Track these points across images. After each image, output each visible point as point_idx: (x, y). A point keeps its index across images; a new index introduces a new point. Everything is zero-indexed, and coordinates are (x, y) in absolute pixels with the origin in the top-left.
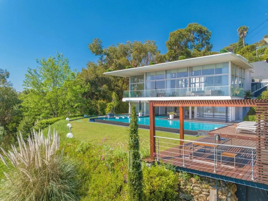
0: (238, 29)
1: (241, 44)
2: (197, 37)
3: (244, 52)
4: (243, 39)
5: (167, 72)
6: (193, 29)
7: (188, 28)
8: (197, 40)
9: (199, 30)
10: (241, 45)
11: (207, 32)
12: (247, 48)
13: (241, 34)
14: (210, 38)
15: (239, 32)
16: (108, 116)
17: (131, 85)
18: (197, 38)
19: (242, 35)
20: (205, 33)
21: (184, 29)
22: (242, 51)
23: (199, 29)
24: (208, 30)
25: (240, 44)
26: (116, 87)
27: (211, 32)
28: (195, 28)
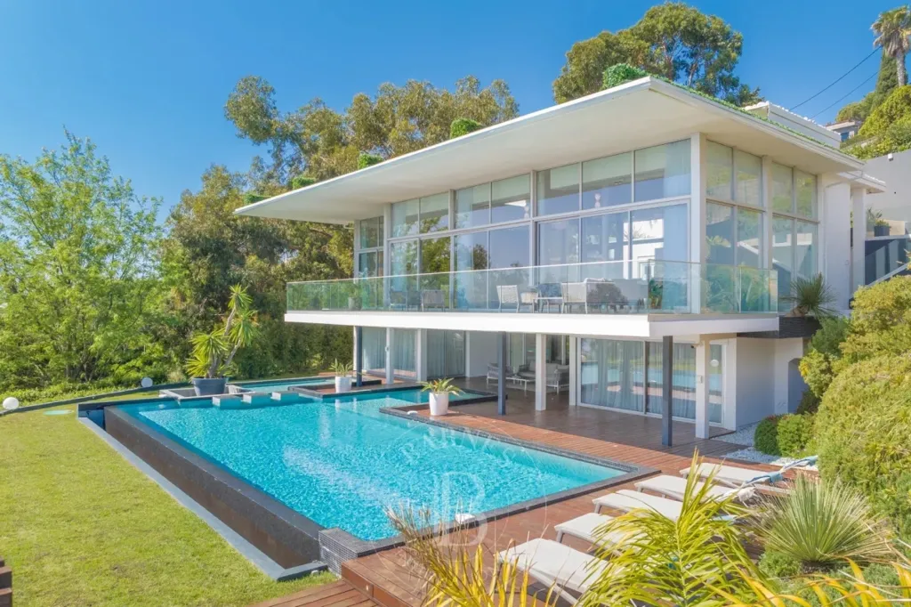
0: (877, 22)
1: (889, 82)
2: (689, 61)
3: (894, 111)
4: (898, 62)
5: (460, 196)
6: (660, 27)
7: (642, 23)
8: (686, 71)
9: (685, 28)
10: (889, 88)
11: (727, 36)
12: (904, 93)
13: (887, 41)
14: (735, 61)
15: (879, 33)
16: (197, 389)
17: (360, 255)
18: (687, 65)
19: (893, 46)
20: (715, 41)
21: (628, 30)
22: (884, 110)
23: (684, 24)
24: (728, 27)
25: (884, 83)
26: (316, 263)
27: (740, 35)
28: (671, 23)
